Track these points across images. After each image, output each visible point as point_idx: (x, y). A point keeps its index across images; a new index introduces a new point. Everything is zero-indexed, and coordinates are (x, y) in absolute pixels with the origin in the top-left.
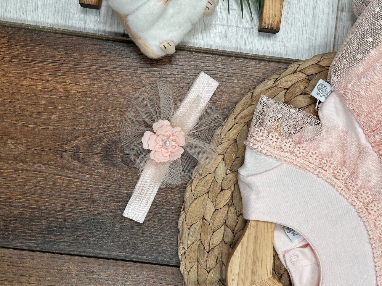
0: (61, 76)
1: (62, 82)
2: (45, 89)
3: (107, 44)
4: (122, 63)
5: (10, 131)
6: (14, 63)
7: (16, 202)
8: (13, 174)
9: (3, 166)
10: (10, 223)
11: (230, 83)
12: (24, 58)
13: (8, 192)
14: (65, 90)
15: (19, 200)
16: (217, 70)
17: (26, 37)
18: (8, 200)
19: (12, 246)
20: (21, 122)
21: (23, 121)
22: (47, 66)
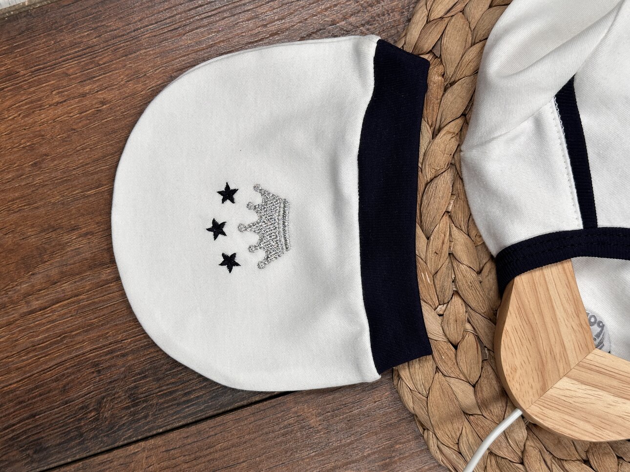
0: (104, 74)
1: (111, 86)
6: (9, 91)
7: (130, 343)
8: (102, 295)
9: (76, 289)
10: (136, 387)
12: (22, 72)
13: (108, 333)
14: (124, 98)
18: (113, 346)
19: (160, 428)
20: (72, 192)
21: (74, 189)
22: (71, 68)
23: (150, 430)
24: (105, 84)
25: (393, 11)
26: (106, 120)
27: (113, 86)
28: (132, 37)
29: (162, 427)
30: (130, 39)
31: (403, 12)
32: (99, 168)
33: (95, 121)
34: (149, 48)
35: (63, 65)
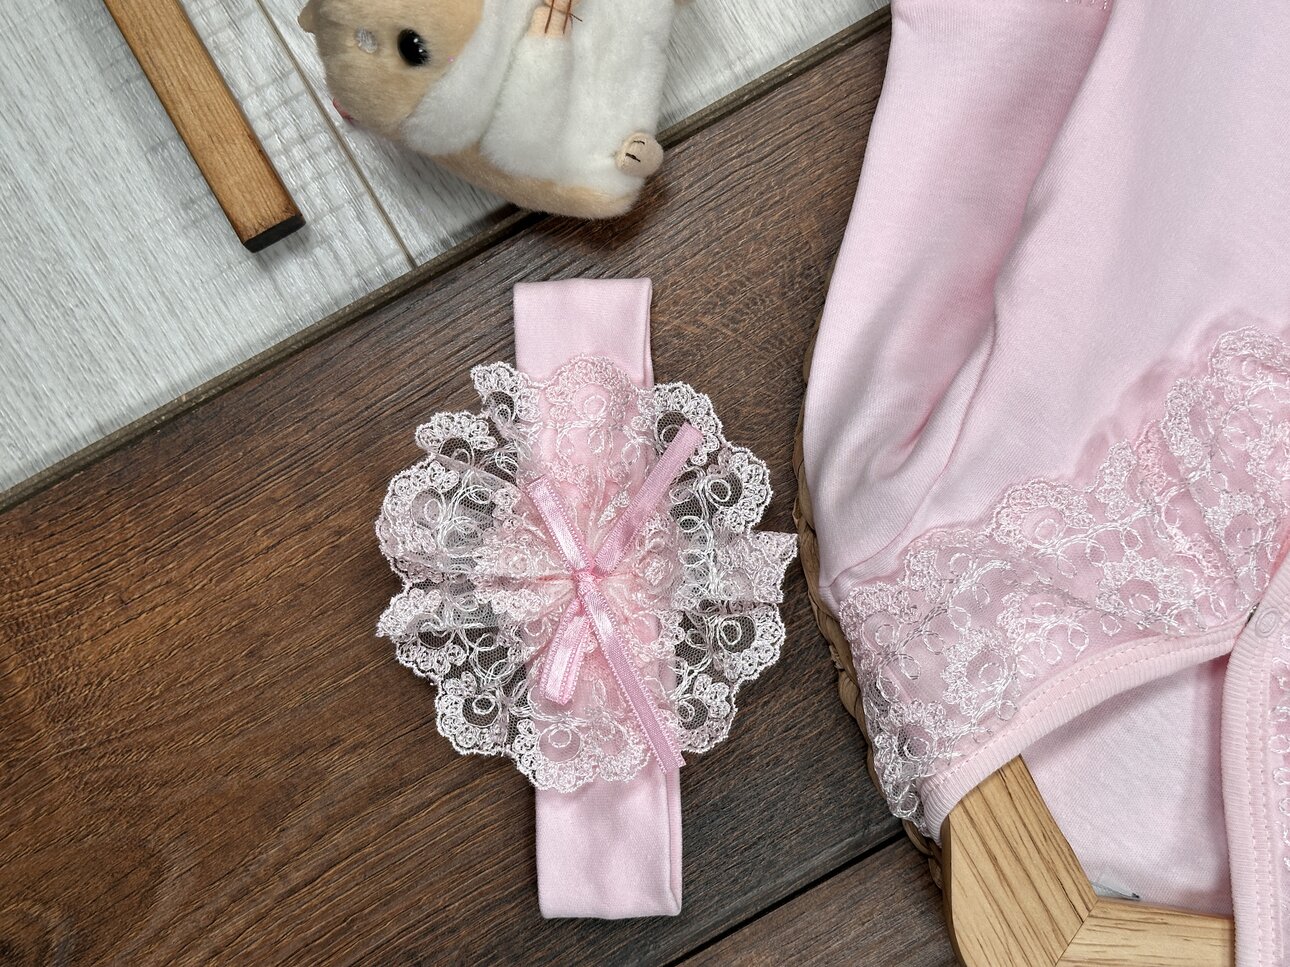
2: (318, 553)
3: (391, 315)
4: (468, 334)
5: (307, 733)
11: (792, 177)
15: (465, 899)
16: (733, 170)
17: (167, 453)
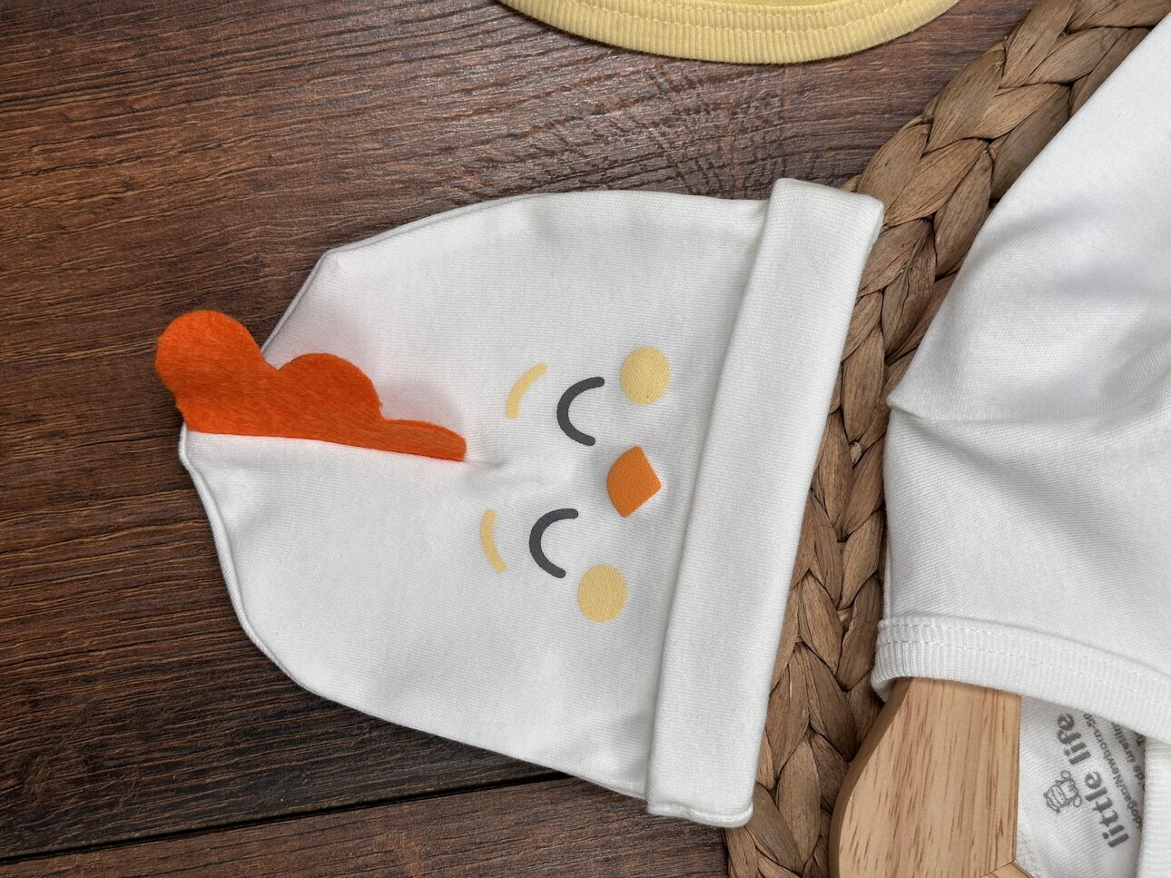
23: (116, 830)
24: (137, 149)
25: (717, 107)
26: (128, 220)
27: (153, 156)
28: (206, 69)
29: (139, 830)
30: (201, 72)
31: (736, 113)
32: (99, 310)
33: (106, 218)
34: (238, 95)
35: (61, 98)
